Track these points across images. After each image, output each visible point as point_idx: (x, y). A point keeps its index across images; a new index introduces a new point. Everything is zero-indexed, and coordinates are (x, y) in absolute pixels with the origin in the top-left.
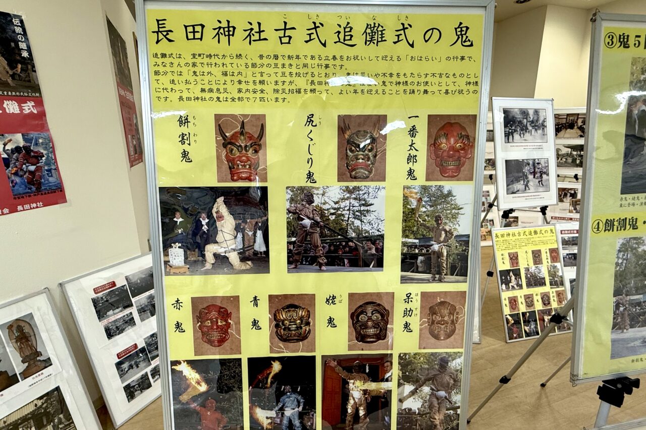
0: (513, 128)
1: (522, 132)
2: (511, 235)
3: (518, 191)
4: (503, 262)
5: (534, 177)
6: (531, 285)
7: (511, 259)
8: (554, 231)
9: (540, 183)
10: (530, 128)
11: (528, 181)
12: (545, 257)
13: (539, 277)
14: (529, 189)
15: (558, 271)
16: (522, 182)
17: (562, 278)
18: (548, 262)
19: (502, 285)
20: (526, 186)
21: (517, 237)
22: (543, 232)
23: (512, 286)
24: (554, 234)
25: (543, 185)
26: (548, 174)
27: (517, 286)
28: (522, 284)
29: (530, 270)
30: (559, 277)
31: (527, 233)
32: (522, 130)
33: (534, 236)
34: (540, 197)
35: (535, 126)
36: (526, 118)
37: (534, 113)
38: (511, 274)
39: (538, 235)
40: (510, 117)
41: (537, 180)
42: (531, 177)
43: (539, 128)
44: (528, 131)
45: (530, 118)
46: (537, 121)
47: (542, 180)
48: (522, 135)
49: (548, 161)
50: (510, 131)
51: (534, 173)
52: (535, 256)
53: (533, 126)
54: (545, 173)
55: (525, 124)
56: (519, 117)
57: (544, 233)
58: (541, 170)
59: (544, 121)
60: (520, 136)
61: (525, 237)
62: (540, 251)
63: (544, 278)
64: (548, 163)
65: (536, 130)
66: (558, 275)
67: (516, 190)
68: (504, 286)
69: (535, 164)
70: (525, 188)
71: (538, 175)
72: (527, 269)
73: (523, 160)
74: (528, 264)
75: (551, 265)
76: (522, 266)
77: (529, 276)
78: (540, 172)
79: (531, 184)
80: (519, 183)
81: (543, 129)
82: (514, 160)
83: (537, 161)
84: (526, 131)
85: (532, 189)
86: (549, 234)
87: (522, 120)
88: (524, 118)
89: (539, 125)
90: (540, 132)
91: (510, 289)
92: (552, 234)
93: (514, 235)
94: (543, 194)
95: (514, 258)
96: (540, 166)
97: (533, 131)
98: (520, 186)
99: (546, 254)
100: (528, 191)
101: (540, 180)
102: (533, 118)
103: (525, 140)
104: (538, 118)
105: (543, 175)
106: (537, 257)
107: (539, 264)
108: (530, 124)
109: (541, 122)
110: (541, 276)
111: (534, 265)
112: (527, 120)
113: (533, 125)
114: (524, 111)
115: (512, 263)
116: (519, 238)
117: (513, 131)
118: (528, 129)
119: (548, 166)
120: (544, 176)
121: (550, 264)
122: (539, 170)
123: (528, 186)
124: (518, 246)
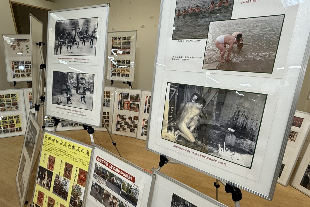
0: (62, 40)
1: (69, 44)
2: (55, 141)
3: (61, 102)
4: (44, 161)
5: (77, 92)
6: (56, 192)
7: (49, 161)
8: (90, 153)
9: (83, 99)
10: (78, 40)
11: (71, 95)
12: (75, 174)
13: (64, 189)
14: (71, 103)
15: (80, 195)
16: (65, 95)
17: (82, 203)
18: (75, 180)
19: (38, 178)
20: (69, 99)
21: (59, 145)
22: (80, 150)
23: (44, 183)
24: (89, 157)
25: (85, 102)
26: (93, 91)
27: (47, 186)
28: (50, 186)
29: (60, 179)
30: (79, 201)
31: (67, 145)
32: (70, 42)
33: (71, 150)
34: (81, 114)
35: (84, 37)
36: (75, 30)
37: (84, 23)
38: (46, 173)
39: (75, 151)
40: (61, 29)
41: (80, 96)
42: (73, 91)
43: (88, 39)
44: (75, 43)
45: (79, 29)
46: (86, 32)
47: (84, 97)
48: (69, 48)
49: (93, 77)
50: (59, 43)
51: (77, 88)
52: (66, 169)
53: (81, 38)
54: (89, 90)
55: (74, 36)
56: (69, 28)
57: (80, 152)
58: (85, 86)
59: (95, 32)
60: (67, 48)
61: (64, 147)
62: (72, 166)
63: (67, 193)
64: (93, 80)
65: (84, 42)
66: (79, 198)
67: (59, 102)
68: (39, 179)
69: (79, 78)
70: (68, 101)
71: (81, 90)
72: (58, 177)
73: (68, 73)
74: (59, 173)
75: (76, 185)
76: (55, 172)
77: (57, 183)
78: (84, 88)
79: (72, 98)
80: (63, 95)
81: (92, 40)
82: (61, 72)
83: (81, 76)
84: (73, 44)
85: (74, 104)
86: (84, 154)
87: (70, 31)
88: (73, 30)
89: (88, 37)
90: (88, 44)
91: (42, 185)
92: (87, 156)
93: (57, 142)
94: (85, 112)
95: (52, 161)
96: (84, 82)
97: (81, 43)
98: (63, 98)
99: (75, 172)
100: (70, 105)
101: (83, 96)
102: (82, 29)
103: (72, 53)
104: (88, 28)
105: (86, 92)
106: (68, 171)
107: (67, 178)
108: (79, 36)
109: (90, 32)
110: (66, 189)
111: (64, 176)
112: (76, 31)
113: (82, 36)
114: (74, 22)
115: (49, 165)
116: (60, 146)
117: (62, 43)
118: (76, 41)
119: (93, 83)
120: (88, 94)
121: (76, 183)
122: (82, 86)
123: (70, 100)
124: (57, 152)
